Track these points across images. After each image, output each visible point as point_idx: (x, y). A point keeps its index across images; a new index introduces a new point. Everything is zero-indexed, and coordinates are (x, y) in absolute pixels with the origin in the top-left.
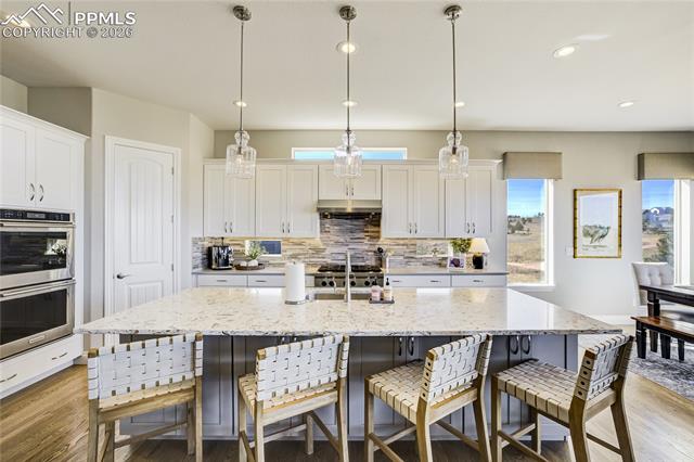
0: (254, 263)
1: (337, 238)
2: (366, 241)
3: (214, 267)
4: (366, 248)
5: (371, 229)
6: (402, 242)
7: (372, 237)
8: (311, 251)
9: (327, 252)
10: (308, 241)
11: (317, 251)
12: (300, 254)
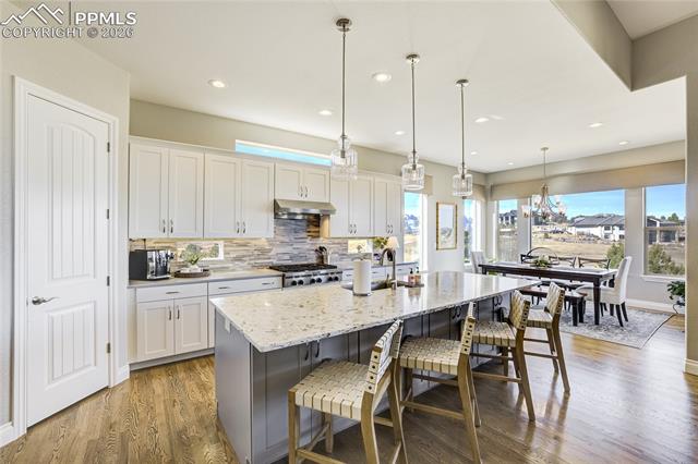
0: (196, 269)
1: (282, 239)
2: (308, 241)
3: (149, 276)
4: (307, 247)
5: (313, 229)
6: (336, 241)
7: (313, 237)
8: (256, 253)
9: (272, 253)
10: (254, 242)
11: (263, 252)
12: (244, 256)
